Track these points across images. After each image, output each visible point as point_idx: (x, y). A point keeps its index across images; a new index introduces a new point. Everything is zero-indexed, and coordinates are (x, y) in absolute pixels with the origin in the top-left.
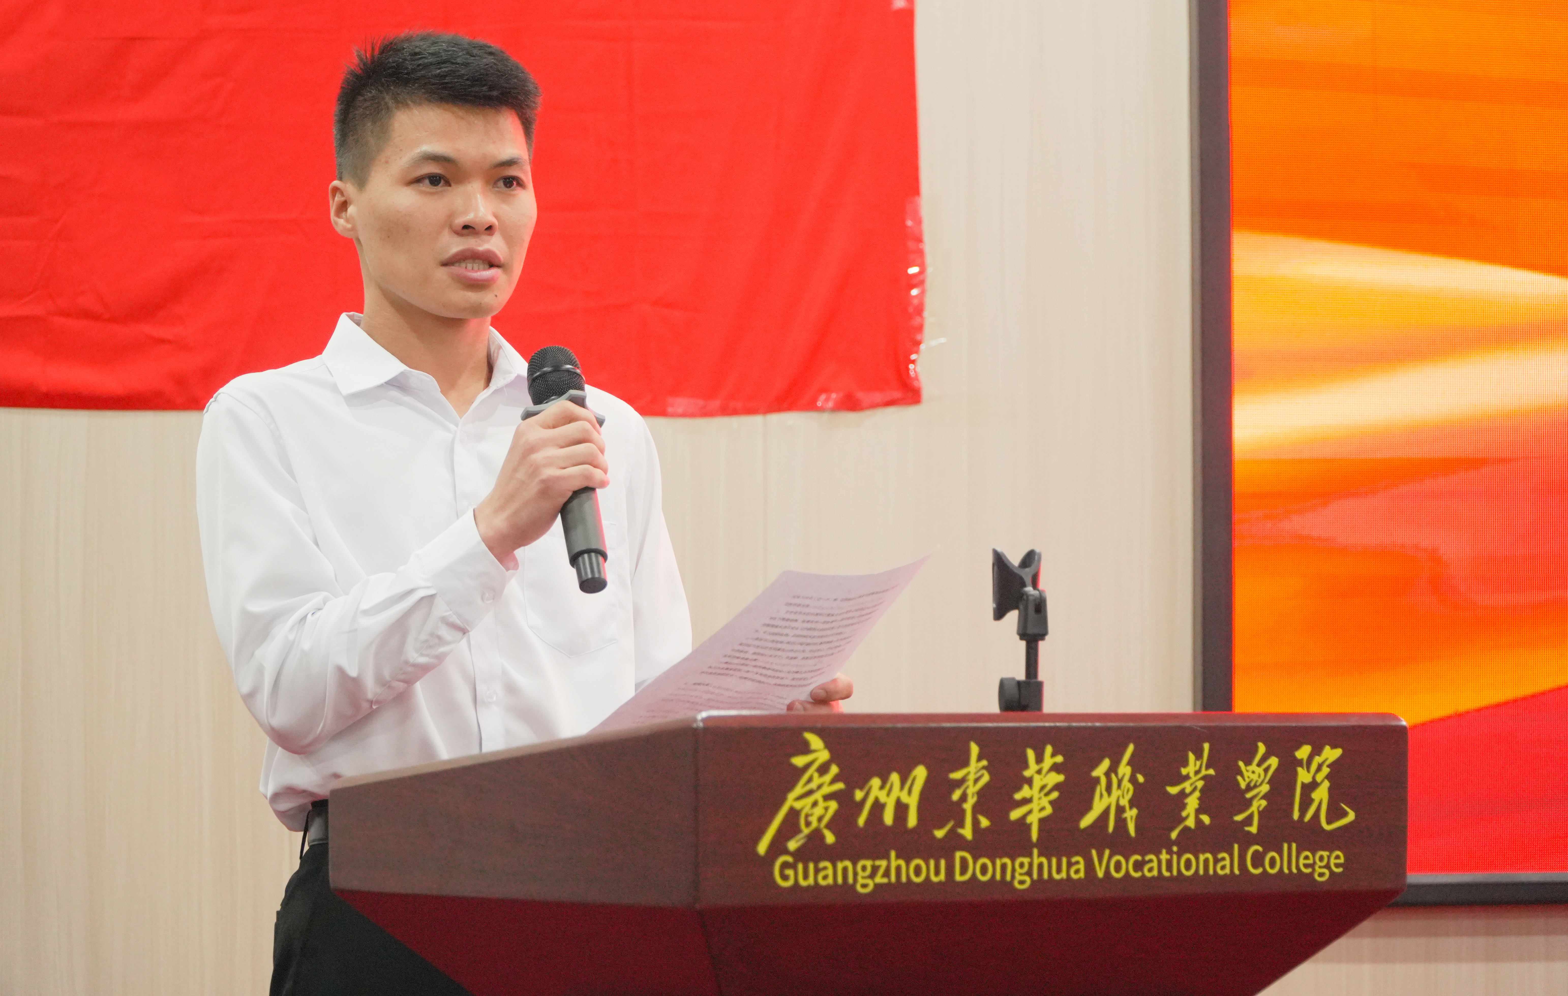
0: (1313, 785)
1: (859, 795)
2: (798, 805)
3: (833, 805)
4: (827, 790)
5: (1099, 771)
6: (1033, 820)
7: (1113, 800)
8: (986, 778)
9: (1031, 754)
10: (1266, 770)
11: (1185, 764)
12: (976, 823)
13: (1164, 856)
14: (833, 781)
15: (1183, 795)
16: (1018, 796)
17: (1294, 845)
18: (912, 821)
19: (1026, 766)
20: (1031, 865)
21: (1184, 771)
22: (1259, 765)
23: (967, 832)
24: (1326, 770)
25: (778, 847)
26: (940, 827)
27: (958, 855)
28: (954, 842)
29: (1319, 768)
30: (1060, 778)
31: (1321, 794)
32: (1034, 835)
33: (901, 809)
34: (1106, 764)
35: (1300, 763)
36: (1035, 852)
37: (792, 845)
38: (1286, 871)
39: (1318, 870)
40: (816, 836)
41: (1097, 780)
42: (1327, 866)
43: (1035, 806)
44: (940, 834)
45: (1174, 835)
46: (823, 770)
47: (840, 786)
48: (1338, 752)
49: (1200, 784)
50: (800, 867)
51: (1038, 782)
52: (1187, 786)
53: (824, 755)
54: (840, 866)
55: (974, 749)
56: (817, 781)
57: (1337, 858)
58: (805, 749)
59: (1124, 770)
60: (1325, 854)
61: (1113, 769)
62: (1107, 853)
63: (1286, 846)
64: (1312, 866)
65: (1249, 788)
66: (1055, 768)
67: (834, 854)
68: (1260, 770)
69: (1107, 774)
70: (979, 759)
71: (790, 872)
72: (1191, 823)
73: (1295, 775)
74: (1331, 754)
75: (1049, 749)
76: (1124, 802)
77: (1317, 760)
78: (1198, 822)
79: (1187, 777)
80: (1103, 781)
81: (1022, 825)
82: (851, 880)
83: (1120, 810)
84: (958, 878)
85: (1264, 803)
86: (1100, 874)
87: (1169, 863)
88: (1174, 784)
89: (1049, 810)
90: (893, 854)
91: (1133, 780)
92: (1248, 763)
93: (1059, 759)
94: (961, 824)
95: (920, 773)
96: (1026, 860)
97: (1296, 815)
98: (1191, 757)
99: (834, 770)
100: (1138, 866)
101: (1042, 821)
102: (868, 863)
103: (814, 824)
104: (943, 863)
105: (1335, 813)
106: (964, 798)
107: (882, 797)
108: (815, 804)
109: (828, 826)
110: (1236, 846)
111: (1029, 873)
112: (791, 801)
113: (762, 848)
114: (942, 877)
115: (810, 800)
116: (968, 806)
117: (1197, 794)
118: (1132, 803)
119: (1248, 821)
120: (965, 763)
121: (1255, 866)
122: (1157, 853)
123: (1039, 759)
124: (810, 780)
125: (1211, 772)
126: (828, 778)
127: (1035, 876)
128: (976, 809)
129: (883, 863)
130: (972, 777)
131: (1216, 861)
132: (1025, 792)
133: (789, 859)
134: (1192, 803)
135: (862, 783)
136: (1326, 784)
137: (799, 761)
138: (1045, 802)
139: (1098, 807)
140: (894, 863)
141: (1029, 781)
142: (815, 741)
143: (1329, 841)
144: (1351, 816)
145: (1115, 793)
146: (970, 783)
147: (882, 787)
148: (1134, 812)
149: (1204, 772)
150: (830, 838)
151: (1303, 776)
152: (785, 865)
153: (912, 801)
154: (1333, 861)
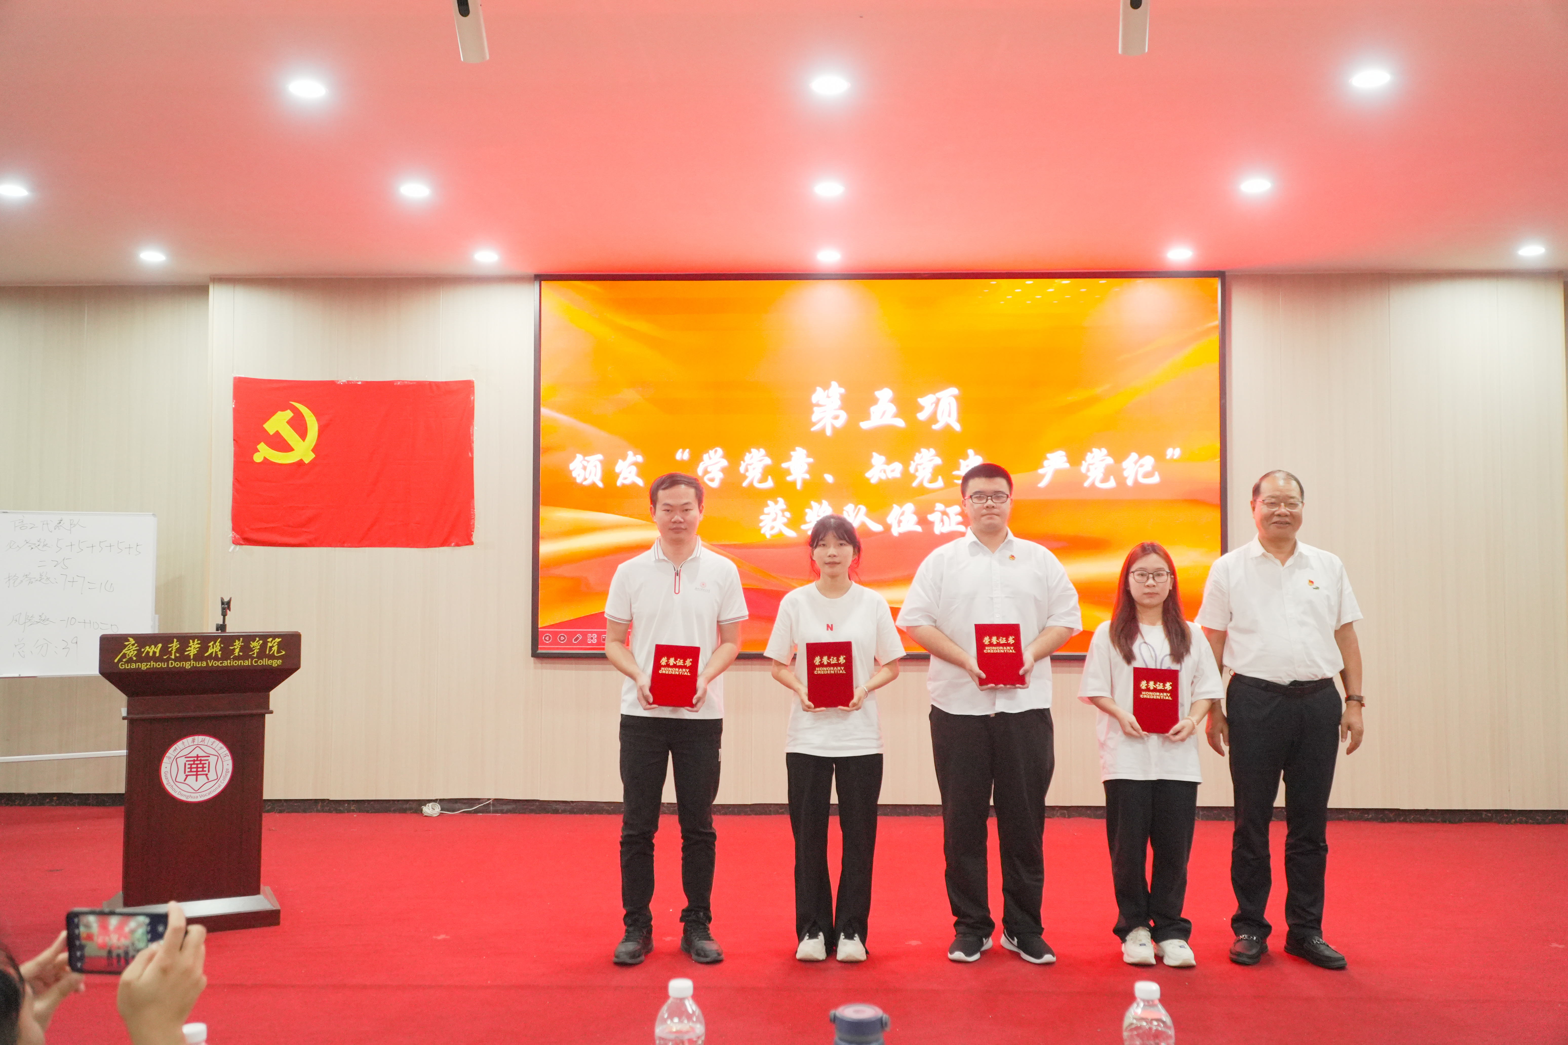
0: (273, 646)
1: (143, 650)
2: (126, 652)
3: (136, 652)
4: (134, 649)
5: (211, 644)
6: (192, 655)
7: (214, 650)
8: (178, 646)
9: (191, 641)
10: (259, 644)
11: (235, 642)
12: (175, 655)
13: (229, 661)
14: (136, 647)
15: (234, 649)
16: (187, 650)
17: (267, 659)
18: (157, 655)
19: (190, 643)
20: (191, 664)
21: (235, 644)
22: (257, 642)
23: (173, 657)
24: (276, 643)
25: (120, 660)
26: (166, 656)
27: (170, 662)
28: (169, 659)
29: (274, 643)
30: (199, 646)
31: (275, 648)
32: (192, 657)
33: (154, 653)
34: (212, 643)
35: (269, 642)
36: (192, 661)
37: (124, 660)
38: (264, 664)
39: (273, 664)
40: (131, 658)
41: (210, 646)
42: (277, 663)
43: (192, 651)
44: (165, 657)
45: (232, 657)
46: (133, 645)
47: (138, 648)
48: (280, 640)
49: (239, 647)
50: (126, 664)
51: (193, 647)
52: (236, 647)
53: (134, 642)
54: (137, 664)
55: (175, 640)
56: (131, 647)
57: (280, 662)
58: (128, 641)
59: (218, 644)
60: (276, 661)
61: (215, 643)
62: (212, 661)
63: (264, 659)
64: (272, 663)
65: (254, 647)
66: (198, 644)
67: (135, 662)
68: (257, 643)
69: (213, 645)
70: (177, 642)
71: (124, 666)
72: (237, 654)
73: (267, 644)
74: (278, 640)
75: (196, 640)
76: (218, 650)
77: (274, 641)
78: (239, 654)
79: (236, 645)
80: (212, 646)
81: (189, 656)
82: (140, 667)
83: (216, 652)
84: (170, 666)
85: (258, 650)
86: (210, 665)
87: (230, 663)
88: (232, 646)
89: (196, 652)
90: (152, 662)
91: (220, 646)
92: (254, 642)
93: (199, 642)
94: (171, 655)
95: (160, 645)
96: (189, 663)
97: (267, 653)
98: (237, 641)
99: (136, 645)
100: (221, 663)
101: (194, 655)
102: (145, 664)
103: (130, 656)
104: (166, 663)
105: (278, 652)
106: (172, 650)
107: (149, 650)
108: (131, 652)
109: (134, 656)
110: (250, 659)
111: (190, 665)
112: (124, 651)
113: (116, 661)
114: (166, 666)
115: (130, 651)
116: (173, 652)
117: (239, 648)
118: (220, 651)
119: (254, 654)
120: (173, 643)
121: (255, 663)
122: (227, 661)
123: (193, 642)
124: (129, 647)
125: (243, 644)
126: (134, 647)
127: (192, 666)
128: (175, 652)
129: (149, 664)
130: (174, 646)
131: (244, 662)
132: (189, 649)
133: (123, 663)
134: (237, 651)
135: (144, 647)
136: (277, 646)
137: (126, 643)
138: (195, 650)
139: (210, 652)
140: (192, 662)
141: (191, 647)
142: (131, 639)
143: (278, 658)
144: (284, 653)
145: (215, 649)
146: (174, 647)
147: (149, 648)
148: (220, 652)
149: (240, 644)
150: (135, 659)
151: (269, 645)
152: (122, 664)
153: (158, 651)
154: (278, 662)
